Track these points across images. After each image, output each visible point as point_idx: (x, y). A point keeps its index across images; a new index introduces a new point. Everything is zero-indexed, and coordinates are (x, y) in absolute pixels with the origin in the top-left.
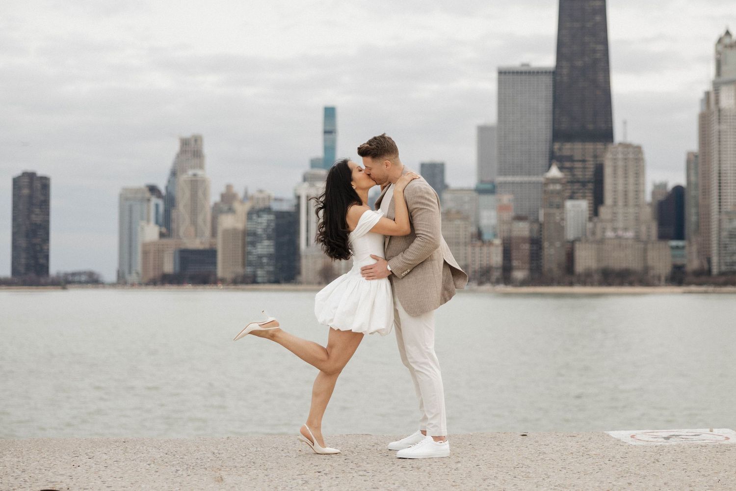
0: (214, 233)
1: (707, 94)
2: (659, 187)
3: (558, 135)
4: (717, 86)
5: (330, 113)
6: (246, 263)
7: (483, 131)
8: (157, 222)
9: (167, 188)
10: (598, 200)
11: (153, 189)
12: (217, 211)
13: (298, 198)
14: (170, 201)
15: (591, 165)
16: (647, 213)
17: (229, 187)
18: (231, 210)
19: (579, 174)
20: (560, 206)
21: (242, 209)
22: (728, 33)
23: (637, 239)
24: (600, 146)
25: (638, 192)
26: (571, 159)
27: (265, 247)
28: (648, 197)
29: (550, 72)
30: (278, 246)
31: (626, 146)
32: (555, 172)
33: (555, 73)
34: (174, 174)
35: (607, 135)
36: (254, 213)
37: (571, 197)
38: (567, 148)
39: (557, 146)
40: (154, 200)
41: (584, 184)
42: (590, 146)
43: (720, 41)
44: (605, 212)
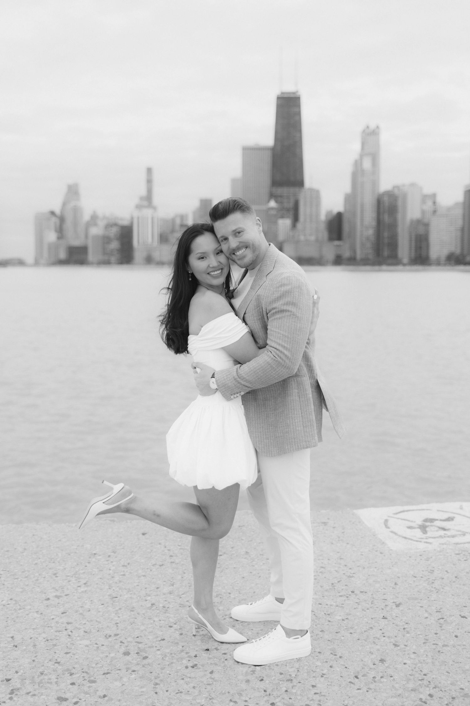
0: (86, 236)
1: (356, 162)
2: (329, 213)
3: (275, 183)
4: (362, 156)
5: (149, 171)
6: (104, 253)
7: (234, 181)
8: (56, 231)
9: (61, 212)
10: (296, 219)
11: (53, 213)
12: (88, 225)
13: (132, 218)
14: (62, 219)
15: (292, 201)
16: (323, 227)
17: (94, 212)
18: (96, 225)
19: (286, 205)
20: (276, 223)
21: (102, 224)
22: (368, 127)
23: (317, 240)
24: (297, 189)
25: (318, 215)
26: (281, 196)
27: (115, 245)
28: (323, 217)
29: (271, 149)
30: (122, 244)
31: (311, 190)
32: (273, 204)
33: (273, 149)
34: (64, 204)
35: (301, 183)
36: (109, 226)
37: (282, 217)
38: (279, 191)
39: (274, 190)
40: (54, 220)
41: (288, 210)
42: (292, 190)
43: (364, 131)
44: (299, 226)
